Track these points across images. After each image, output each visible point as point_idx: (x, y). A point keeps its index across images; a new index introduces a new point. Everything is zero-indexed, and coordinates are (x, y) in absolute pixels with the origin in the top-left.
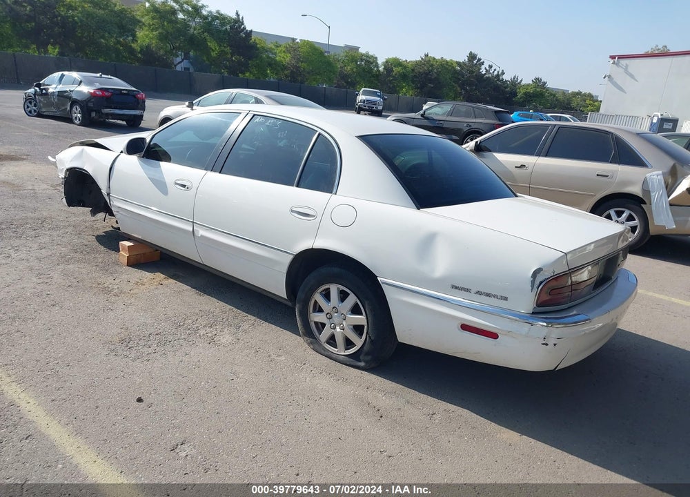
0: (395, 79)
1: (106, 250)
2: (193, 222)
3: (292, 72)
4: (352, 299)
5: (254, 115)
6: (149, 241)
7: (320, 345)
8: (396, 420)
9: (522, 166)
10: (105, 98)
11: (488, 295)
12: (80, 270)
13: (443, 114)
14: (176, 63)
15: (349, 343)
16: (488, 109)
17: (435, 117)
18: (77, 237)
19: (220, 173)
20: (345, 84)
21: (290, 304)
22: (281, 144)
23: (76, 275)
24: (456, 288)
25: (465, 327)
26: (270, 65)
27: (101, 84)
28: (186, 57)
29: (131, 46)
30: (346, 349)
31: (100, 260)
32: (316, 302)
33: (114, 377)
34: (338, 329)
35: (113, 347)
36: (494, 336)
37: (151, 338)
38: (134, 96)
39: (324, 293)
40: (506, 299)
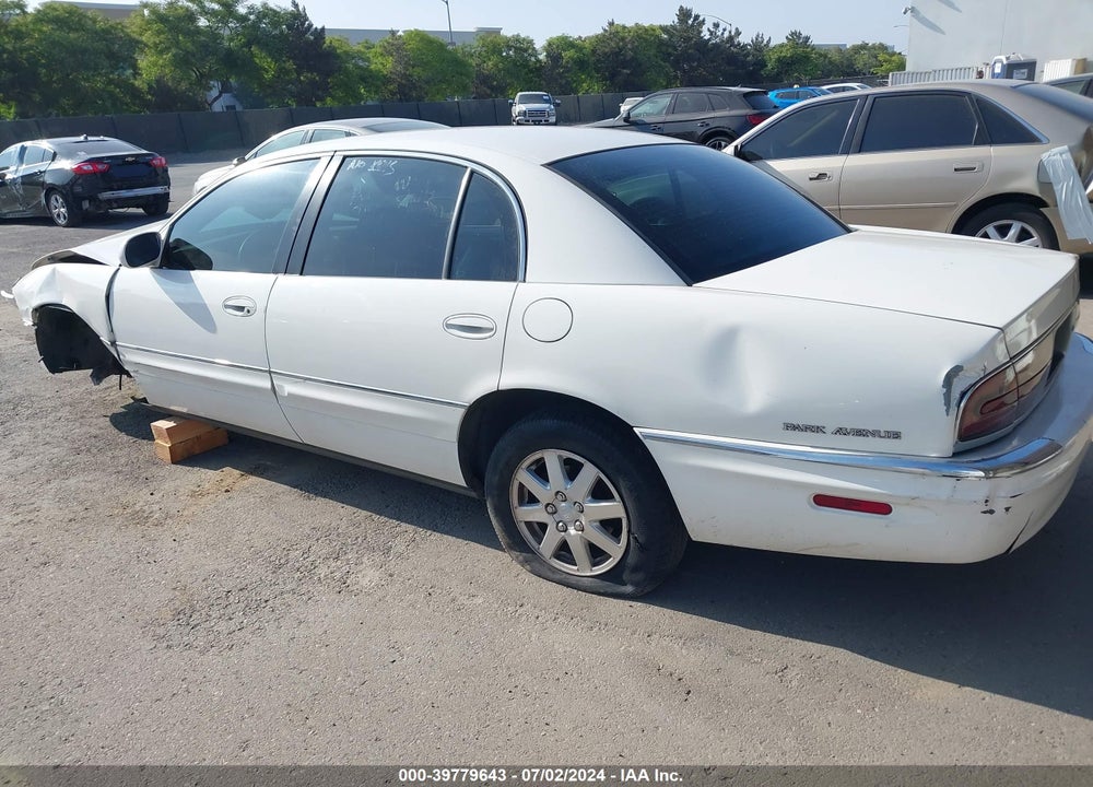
0: (568, 70)
1: (131, 439)
2: (270, 372)
3: (400, 85)
4: (589, 474)
5: (345, 158)
6: (202, 414)
7: (543, 562)
8: (717, 695)
9: (821, 176)
10: (99, 175)
11: (860, 433)
12: (90, 486)
13: (659, 113)
14: (210, 100)
15: (596, 554)
16: (731, 93)
17: (647, 120)
18: (78, 424)
19: (301, 274)
20: (489, 92)
21: (473, 494)
22: (405, 202)
23: (83, 496)
24: (795, 428)
25: (823, 500)
26: (363, 79)
27: (88, 154)
28: (225, 89)
29: (133, 85)
30: (594, 565)
31: (123, 461)
32: (521, 486)
33: (170, 695)
34: (572, 531)
35: (161, 631)
36: (882, 509)
37: (231, 599)
38: (148, 164)
39: (533, 467)
40: (897, 435)
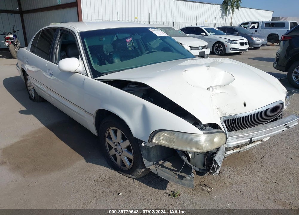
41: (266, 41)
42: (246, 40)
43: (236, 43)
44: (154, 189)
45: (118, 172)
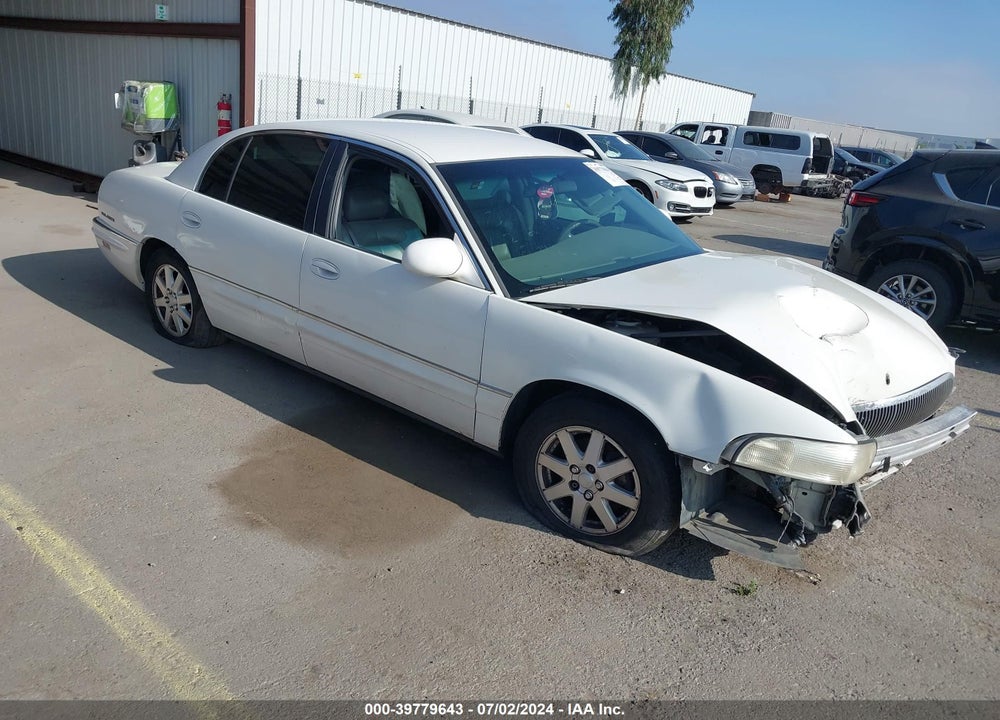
41: (751, 185)
42: (708, 184)
43: (685, 190)
44: (690, 580)
45: (578, 542)
